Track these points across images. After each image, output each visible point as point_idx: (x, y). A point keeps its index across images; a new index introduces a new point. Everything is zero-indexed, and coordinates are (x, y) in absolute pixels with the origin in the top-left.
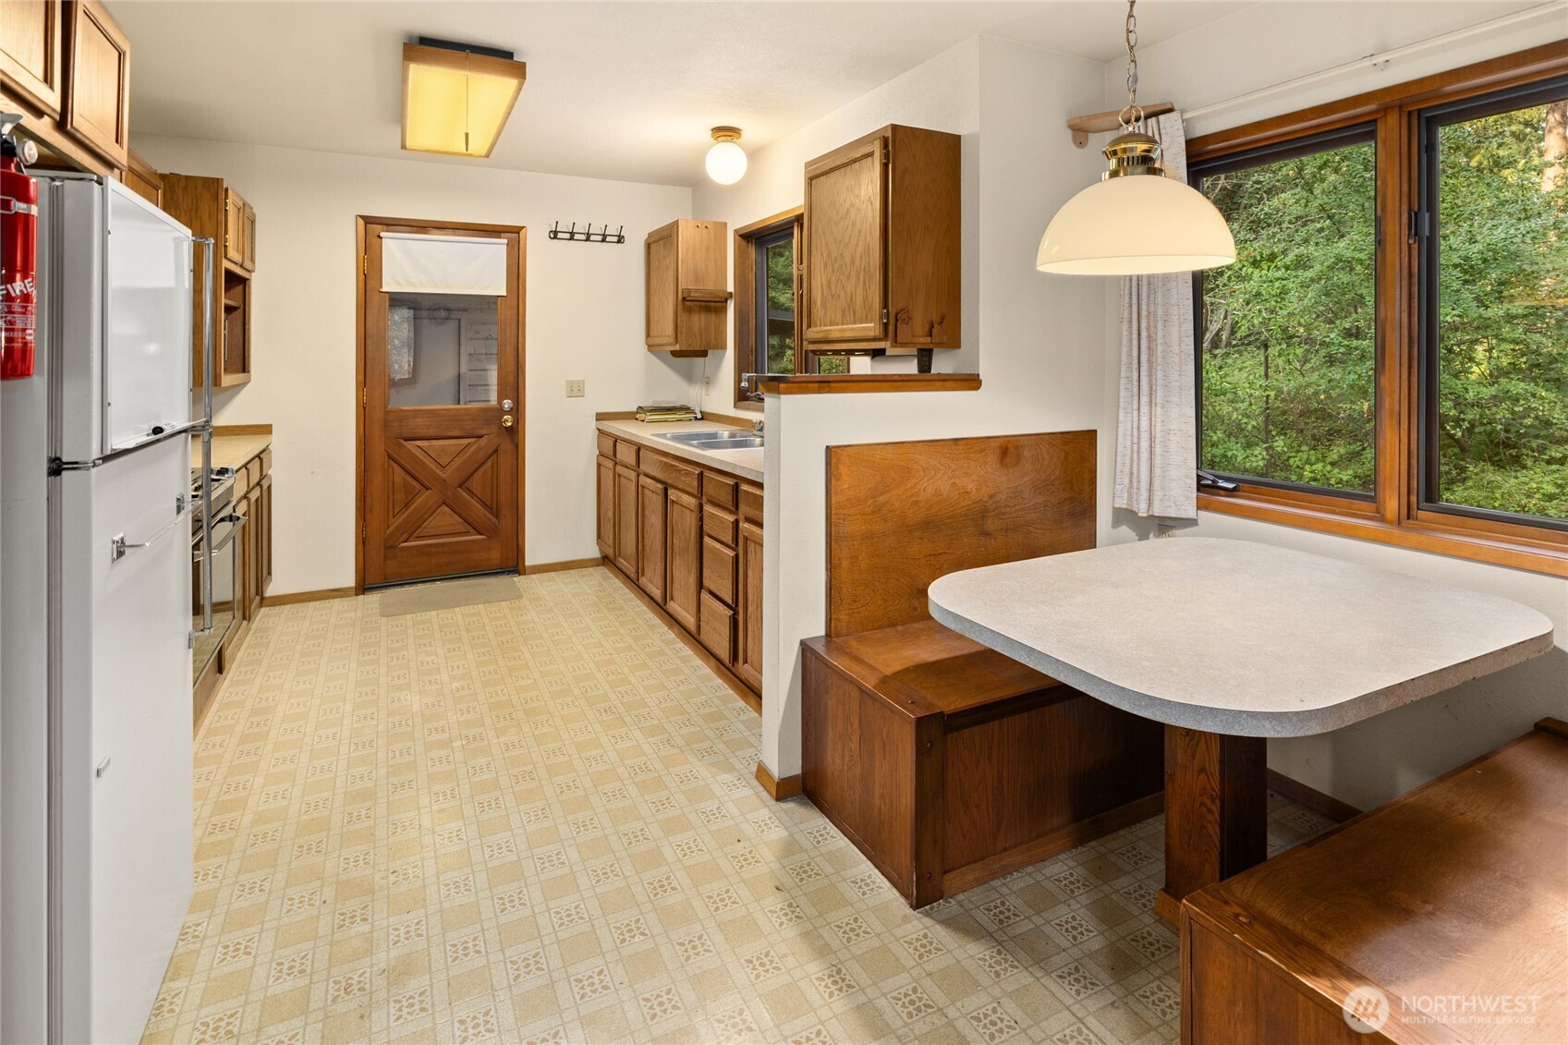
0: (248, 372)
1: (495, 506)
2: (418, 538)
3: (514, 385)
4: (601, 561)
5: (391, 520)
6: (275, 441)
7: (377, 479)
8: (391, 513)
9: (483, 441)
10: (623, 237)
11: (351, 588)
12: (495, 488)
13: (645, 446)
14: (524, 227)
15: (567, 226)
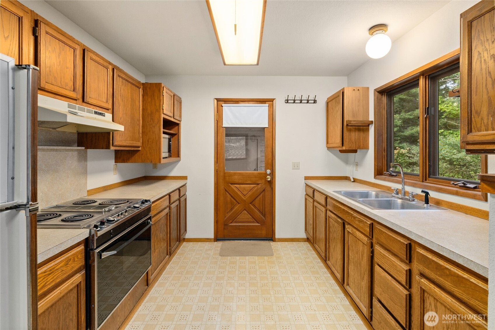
0: (180, 157)
1: (264, 213)
2: (236, 222)
3: (271, 164)
4: (307, 240)
5: (226, 214)
6: (188, 182)
7: (221, 198)
8: (226, 212)
9: (259, 186)
10: (316, 100)
11: (212, 239)
12: (264, 205)
13: (330, 197)
14: (275, 99)
15: (292, 97)
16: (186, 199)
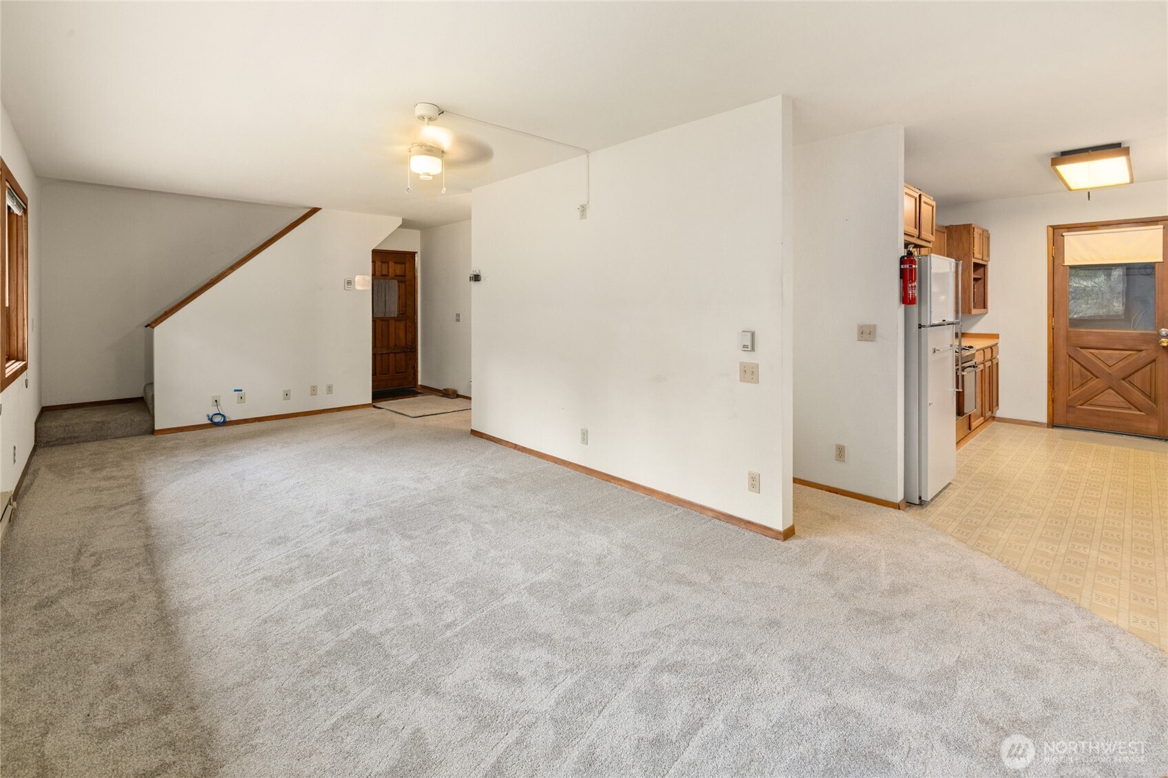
0: (987, 308)
1: (1153, 396)
2: (1090, 405)
5: (1072, 392)
6: (1001, 342)
7: (1062, 368)
8: (1071, 388)
9: (1143, 354)
11: (1044, 423)
12: (1154, 385)
16: (997, 364)
